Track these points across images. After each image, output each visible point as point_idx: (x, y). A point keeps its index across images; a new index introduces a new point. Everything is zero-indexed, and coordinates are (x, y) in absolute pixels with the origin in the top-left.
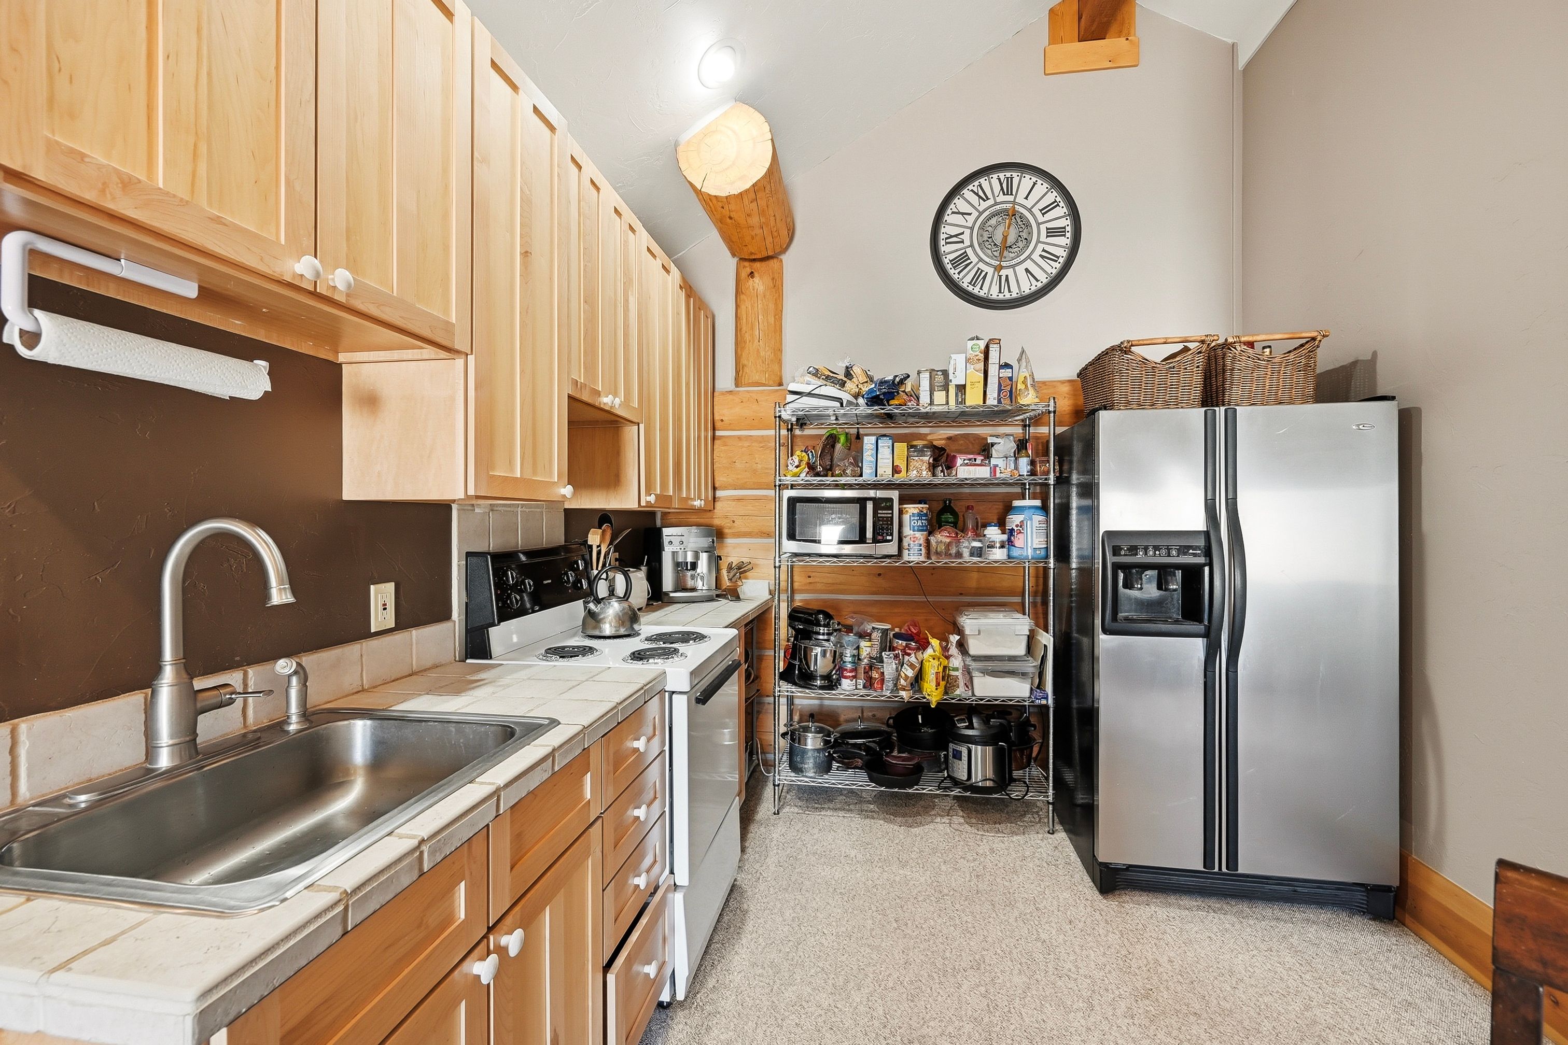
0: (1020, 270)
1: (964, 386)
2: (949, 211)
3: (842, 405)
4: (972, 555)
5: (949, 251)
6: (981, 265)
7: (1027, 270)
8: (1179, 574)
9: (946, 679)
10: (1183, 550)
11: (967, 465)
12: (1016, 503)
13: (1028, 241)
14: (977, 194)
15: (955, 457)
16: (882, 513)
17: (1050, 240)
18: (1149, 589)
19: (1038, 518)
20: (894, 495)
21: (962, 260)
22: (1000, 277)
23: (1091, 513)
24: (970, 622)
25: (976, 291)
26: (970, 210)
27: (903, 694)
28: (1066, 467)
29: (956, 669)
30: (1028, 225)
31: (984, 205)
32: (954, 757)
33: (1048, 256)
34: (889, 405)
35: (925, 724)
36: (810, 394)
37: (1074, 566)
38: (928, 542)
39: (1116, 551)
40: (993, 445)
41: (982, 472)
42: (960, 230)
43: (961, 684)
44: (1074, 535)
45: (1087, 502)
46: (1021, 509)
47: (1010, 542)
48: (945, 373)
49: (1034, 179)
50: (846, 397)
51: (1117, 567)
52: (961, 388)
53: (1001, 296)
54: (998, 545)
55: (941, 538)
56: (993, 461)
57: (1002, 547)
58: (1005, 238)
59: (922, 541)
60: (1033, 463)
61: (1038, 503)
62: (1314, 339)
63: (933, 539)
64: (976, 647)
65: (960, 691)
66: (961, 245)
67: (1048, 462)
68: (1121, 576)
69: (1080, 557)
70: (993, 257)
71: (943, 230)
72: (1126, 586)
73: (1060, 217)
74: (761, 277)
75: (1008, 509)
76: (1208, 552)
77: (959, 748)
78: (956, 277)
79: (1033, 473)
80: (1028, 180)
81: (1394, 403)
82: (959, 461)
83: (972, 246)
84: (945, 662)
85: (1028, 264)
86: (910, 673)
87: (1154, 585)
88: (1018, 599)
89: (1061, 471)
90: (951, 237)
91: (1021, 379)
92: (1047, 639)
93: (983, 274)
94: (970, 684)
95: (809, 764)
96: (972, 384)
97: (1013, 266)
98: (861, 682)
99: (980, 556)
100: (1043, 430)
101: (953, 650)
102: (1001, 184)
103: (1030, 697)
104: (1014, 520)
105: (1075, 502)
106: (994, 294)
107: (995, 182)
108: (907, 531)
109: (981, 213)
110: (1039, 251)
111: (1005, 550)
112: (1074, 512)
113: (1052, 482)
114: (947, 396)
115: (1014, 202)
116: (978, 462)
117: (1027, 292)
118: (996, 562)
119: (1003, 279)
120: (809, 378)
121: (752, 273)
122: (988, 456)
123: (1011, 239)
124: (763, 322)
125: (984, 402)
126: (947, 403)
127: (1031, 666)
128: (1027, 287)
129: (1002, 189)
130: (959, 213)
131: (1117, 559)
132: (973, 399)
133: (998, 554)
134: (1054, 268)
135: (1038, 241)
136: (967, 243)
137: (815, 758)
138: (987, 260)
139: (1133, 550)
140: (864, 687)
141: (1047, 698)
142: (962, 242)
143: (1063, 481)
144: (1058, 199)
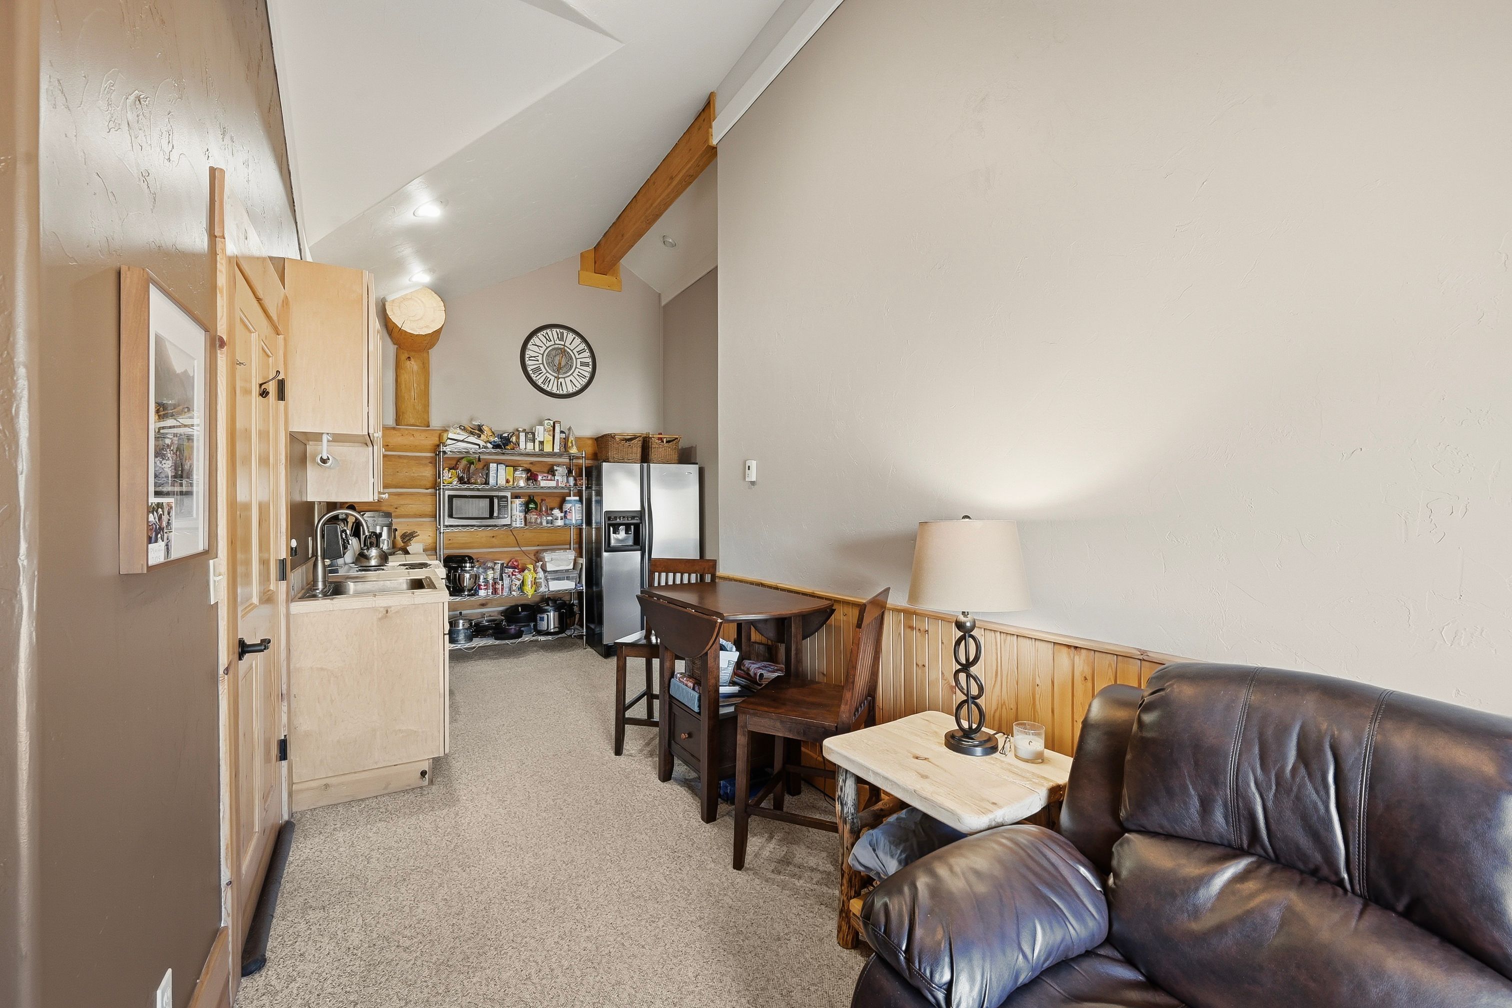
0: (568, 380)
1: (543, 442)
2: (530, 343)
3: (480, 447)
4: (547, 523)
5: (531, 365)
6: (548, 375)
7: (571, 380)
8: (632, 527)
9: (536, 584)
10: (633, 518)
11: (545, 480)
12: (568, 498)
13: (571, 367)
14: (545, 337)
15: (537, 475)
16: (502, 504)
17: (582, 368)
18: (622, 534)
19: (578, 505)
20: (509, 494)
21: (537, 370)
22: (558, 382)
23: (600, 502)
24: (547, 556)
25: (545, 387)
26: (542, 345)
27: (514, 593)
28: (590, 483)
29: (541, 579)
30: (571, 358)
31: (549, 344)
32: (540, 620)
33: (581, 375)
34: (505, 449)
35: (522, 610)
36: (463, 441)
37: (594, 527)
38: (525, 518)
39: (609, 519)
40: (556, 470)
41: (553, 484)
42: (538, 354)
43: (543, 586)
44: (594, 513)
45: (599, 498)
46: (570, 502)
47: (565, 517)
48: (534, 434)
49: (574, 336)
50: (482, 443)
51: (609, 525)
52: (541, 443)
53: (558, 392)
54: (559, 518)
55: (532, 517)
56: (556, 478)
57: (562, 519)
58: (560, 364)
59: (523, 517)
60: (575, 480)
61: (577, 498)
62: (677, 438)
63: (528, 516)
64: (550, 567)
65: (543, 589)
66: (537, 362)
67: (583, 479)
68: (611, 529)
69: (596, 523)
70: (554, 371)
71: (527, 353)
72: (614, 533)
73: (586, 356)
74: (415, 361)
75: (563, 501)
76: (641, 519)
77: (543, 615)
78: (534, 379)
79: (575, 485)
80: (571, 336)
81: (697, 466)
82: (540, 478)
83: (543, 364)
84: (535, 575)
85: (571, 378)
86: (518, 583)
87: (624, 532)
88: (568, 546)
89: (588, 484)
90: (532, 357)
91: (570, 441)
92: (583, 561)
93: (549, 379)
94: (547, 586)
95: (461, 637)
96: (547, 441)
97: (564, 378)
98: (491, 591)
99: (552, 524)
100: (580, 461)
101: (540, 570)
102: (558, 335)
103: (575, 588)
104: (567, 506)
105: (594, 499)
106: (555, 391)
107: (554, 332)
108: (514, 512)
109: (547, 348)
110: (576, 372)
111: (563, 521)
112: (594, 503)
113: (584, 489)
114: (534, 446)
115: (564, 345)
116: (549, 478)
117: (571, 392)
118: (559, 526)
119: (559, 383)
120: (459, 431)
121: (409, 358)
122: (554, 475)
123: (563, 364)
124: (417, 388)
125: (553, 450)
126: (534, 449)
127: (575, 574)
128: (571, 390)
129: (558, 337)
130: (536, 345)
131: (610, 522)
132: (548, 448)
133: (560, 523)
134: (584, 381)
135: (576, 368)
136: (540, 362)
137: (465, 633)
138: (552, 373)
139: (615, 518)
140: (492, 594)
141: (582, 586)
142: (538, 361)
143: (588, 488)
144: (586, 348)
